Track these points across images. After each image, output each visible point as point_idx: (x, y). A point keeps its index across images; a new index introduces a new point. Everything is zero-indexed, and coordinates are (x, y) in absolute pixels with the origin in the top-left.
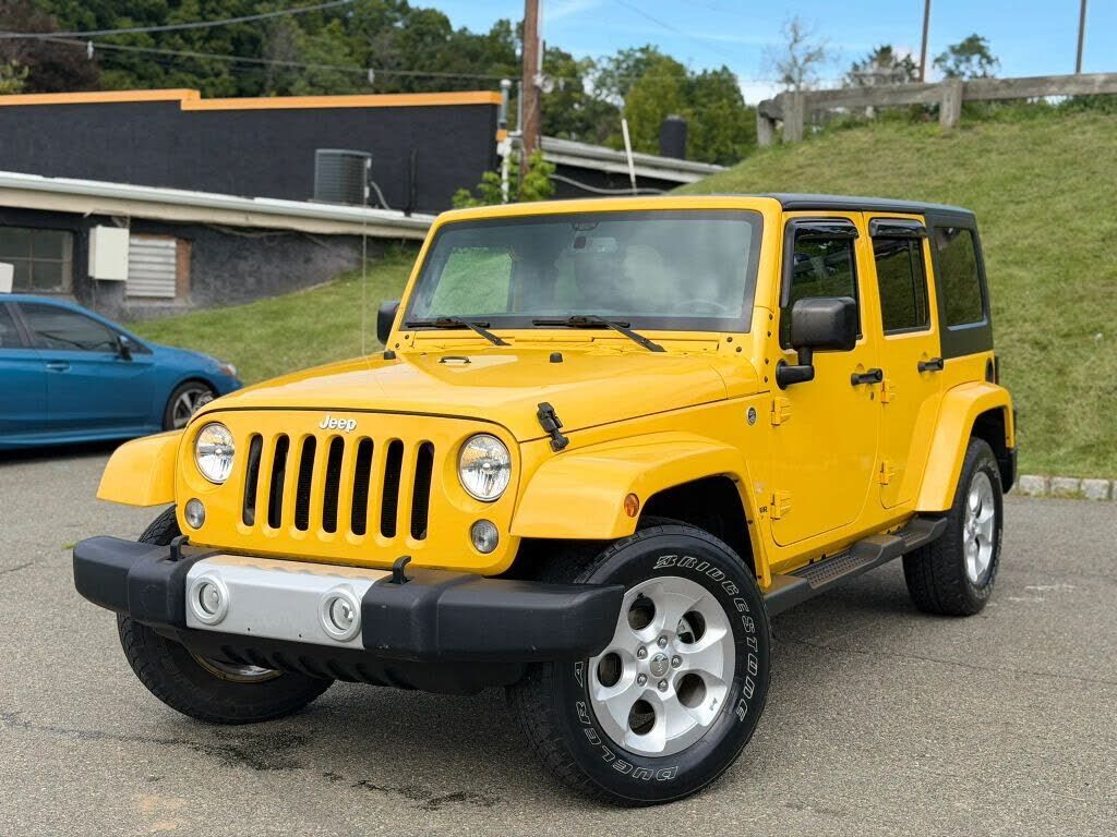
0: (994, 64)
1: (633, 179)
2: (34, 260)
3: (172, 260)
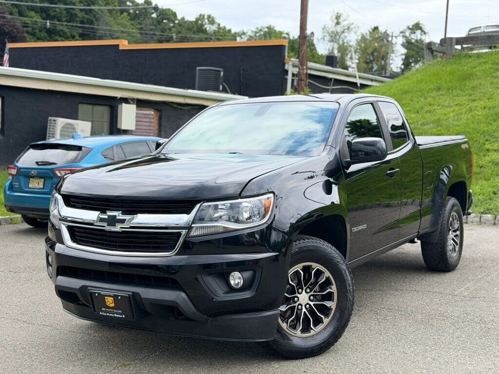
0: (426, 34)
1: (359, 85)
2: (94, 120)
3: (152, 120)
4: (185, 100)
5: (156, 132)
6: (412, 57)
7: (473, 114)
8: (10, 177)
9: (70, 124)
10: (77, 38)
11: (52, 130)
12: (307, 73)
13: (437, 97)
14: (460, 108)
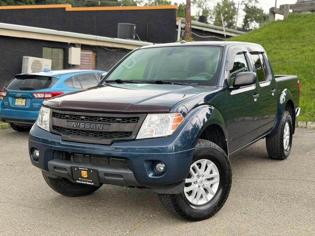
0: (259, 3)
1: (225, 35)
2: (53, 58)
3: (91, 58)
4: (112, 45)
5: (94, 66)
6: (249, 17)
7: (304, 54)
8: (2, 98)
9: (38, 61)
10: (34, 3)
11: (26, 65)
12: (191, 27)
13: (280, 43)
14: (296, 51)
